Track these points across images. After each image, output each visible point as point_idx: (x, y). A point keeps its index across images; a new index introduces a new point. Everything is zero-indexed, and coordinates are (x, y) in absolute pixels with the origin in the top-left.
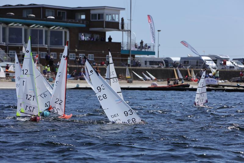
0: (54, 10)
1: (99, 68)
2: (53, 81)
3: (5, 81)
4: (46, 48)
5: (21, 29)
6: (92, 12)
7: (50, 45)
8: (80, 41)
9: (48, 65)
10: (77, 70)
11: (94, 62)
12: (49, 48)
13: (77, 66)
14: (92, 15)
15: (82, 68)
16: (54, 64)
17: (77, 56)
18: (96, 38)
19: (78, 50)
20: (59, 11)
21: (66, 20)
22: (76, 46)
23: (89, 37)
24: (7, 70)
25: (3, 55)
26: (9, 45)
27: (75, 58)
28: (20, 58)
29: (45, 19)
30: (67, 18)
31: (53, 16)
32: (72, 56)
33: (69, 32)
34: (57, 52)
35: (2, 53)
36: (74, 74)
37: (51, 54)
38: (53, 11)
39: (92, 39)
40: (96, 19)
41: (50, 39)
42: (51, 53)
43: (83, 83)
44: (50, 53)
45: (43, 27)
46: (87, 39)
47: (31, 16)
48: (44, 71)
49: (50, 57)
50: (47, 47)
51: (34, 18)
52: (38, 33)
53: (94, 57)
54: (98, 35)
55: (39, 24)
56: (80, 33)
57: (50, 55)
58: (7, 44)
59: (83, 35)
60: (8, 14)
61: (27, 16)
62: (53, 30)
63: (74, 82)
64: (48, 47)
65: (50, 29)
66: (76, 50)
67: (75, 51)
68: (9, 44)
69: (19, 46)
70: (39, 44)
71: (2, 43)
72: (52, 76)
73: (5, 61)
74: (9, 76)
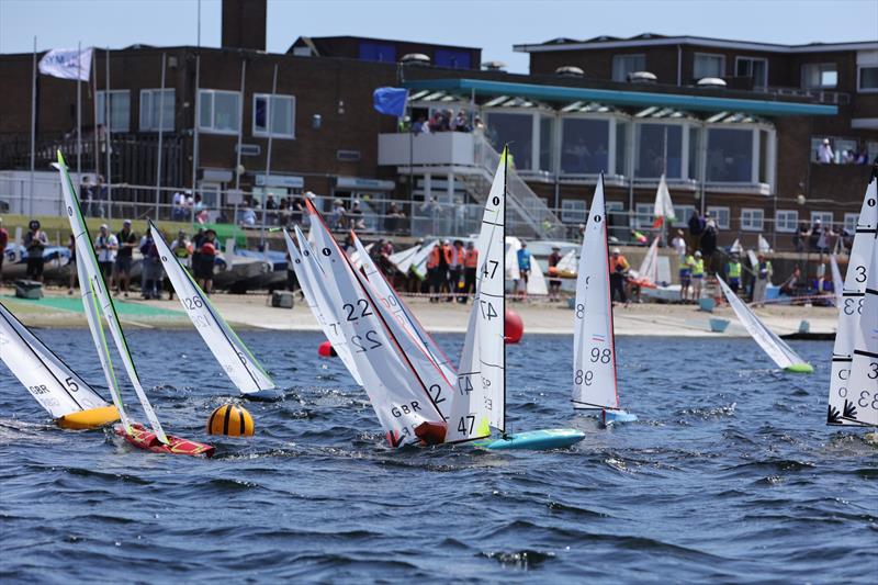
0: (723, 56)
2: (714, 309)
3: (545, 307)
4: (693, 192)
5: (606, 124)
6: (864, 61)
7: (707, 180)
8: (814, 164)
9: (698, 253)
12: (704, 189)
13: (805, 256)
14: (862, 70)
15: (819, 262)
16: (719, 248)
17: (805, 221)
18: (875, 157)
19: (807, 197)
20: (742, 58)
21: (766, 91)
22: (801, 184)
23: (849, 152)
24: (553, 269)
25: (541, 216)
26: (563, 182)
27: (797, 226)
29: (691, 87)
30: (770, 84)
31: (719, 77)
32: (786, 220)
33: (778, 135)
34: (731, 206)
35: (539, 208)
36: (791, 286)
37: (708, 214)
38: (719, 59)
39: (861, 159)
41: (709, 157)
42: (711, 209)
43: (822, 316)
44: (705, 211)
45: (685, 116)
47: (641, 78)
48: (683, 273)
49: (704, 223)
50: (694, 188)
51: (654, 83)
52: (666, 136)
55: (669, 106)
56: (816, 137)
57: (706, 216)
58: (554, 178)
59: (825, 145)
60: (561, 73)
61: (628, 79)
62: (719, 126)
63: (792, 315)
64: (699, 189)
65: (709, 123)
66: (802, 199)
67: (796, 203)
68: (560, 178)
71: (538, 175)
72: (712, 292)
73: (549, 237)
74: (561, 288)
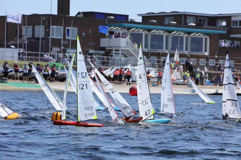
0: (195, 17)
1: (239, 74)
4: (187, 55)
5: (163, 36)
6: (233, 19)
7: (190, 51)
9: (188, 71)
10: (216, 76)
11: (234, 68)
12: (189, 54)
14: (233, 21)
15: (221, 74)
18: (236, 45)
19: (218, 56)
20: (200, 18)
21: (206, 27)
22: (216, 52)
24: (148, 75)
26: (151, 52)
28: (161, 64)
29: (186, 26)
30: (208, 25)
31: (194, 23)
32: (212, 62)
33: (210, 39)
34: (197, 58)
36: (213, 80)
40: (237, 26)
41: (191, 45)
42: (191, 59)
43: (222, 88)
45: (184, 34)
46: (227, 45)
47: (172, 23)
48: (184, 76)
49: (190, 63)
50: (187, 53)
51: (176, 25)
52: (179, 39)
53: (234, 63)
54: (239, 42)
55: (180, 31)
56: (220, 40)
57: (190, 61)
58: (149, 50)
59: (223, 42)
60: (151, 22)
61: (169, 24)
62: (194, 36)
63: (214, 88)
65: (191, 36)
66: (216, 56)
67: (215, 58)
69: (160, 52)
70: (180, 50)
71: (144, 50)
73: (147, 66)
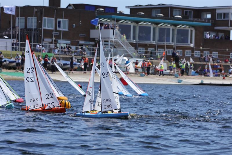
0: (181, 10)
1: (223, 65)
2: (179, 77)
3: (134, 76)
4: (173, 46)
5: (150, 28)
6: (218, 12)
7: (176, 43)
9: (174, 62)
10: (201, 67)
11: (218, 59)
12: (176, 45)
13: (202, 63)
14: (217, 14)
15: (206, 65)
17: (202, 54)
18: (221, 37)
19: (203, 47)
20: (186, 10)
21: (192, 19)
22: (201, 44)
23: (214, 36)
24: (136, 66)
26: (139, 43)
28: (149, 55)
29: (173, 18)
30: (193, 17)
31: (180, 15)
32: (197, 54)
33: (195, 31)
34: (183, 50)
35: (132, 50)
36: (198, 71)
38: (180, 11)
39: (217, 38)
40: (222, 18)
41: (177, 36)
43: (207, 79)
44: (176, 51)
45: (171, 26)
47: (159, 16)
48: (170, 67)
49: (176, 54)
50: (173, 45)
51: (163, 17)
52: (166, 31)
53: (218, 55)
55: (167, 23)
56: (205, 32)
57: (176, 52)
58: (136, 42)
59: (208, 34)
60: (139, 14)
61: (156, 16)
62: (180, 28)
63: (199, 79)
65: (177, 28)
66: (201, 48)
68: (138, 42)
69: (148, 43)
70: (166, 42)
71: (132, 41)
72: (178, 72)
73: (135, 57)
74: (138, 71)
